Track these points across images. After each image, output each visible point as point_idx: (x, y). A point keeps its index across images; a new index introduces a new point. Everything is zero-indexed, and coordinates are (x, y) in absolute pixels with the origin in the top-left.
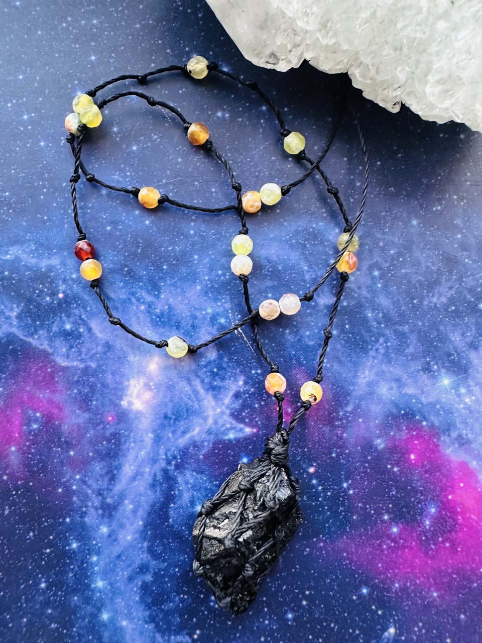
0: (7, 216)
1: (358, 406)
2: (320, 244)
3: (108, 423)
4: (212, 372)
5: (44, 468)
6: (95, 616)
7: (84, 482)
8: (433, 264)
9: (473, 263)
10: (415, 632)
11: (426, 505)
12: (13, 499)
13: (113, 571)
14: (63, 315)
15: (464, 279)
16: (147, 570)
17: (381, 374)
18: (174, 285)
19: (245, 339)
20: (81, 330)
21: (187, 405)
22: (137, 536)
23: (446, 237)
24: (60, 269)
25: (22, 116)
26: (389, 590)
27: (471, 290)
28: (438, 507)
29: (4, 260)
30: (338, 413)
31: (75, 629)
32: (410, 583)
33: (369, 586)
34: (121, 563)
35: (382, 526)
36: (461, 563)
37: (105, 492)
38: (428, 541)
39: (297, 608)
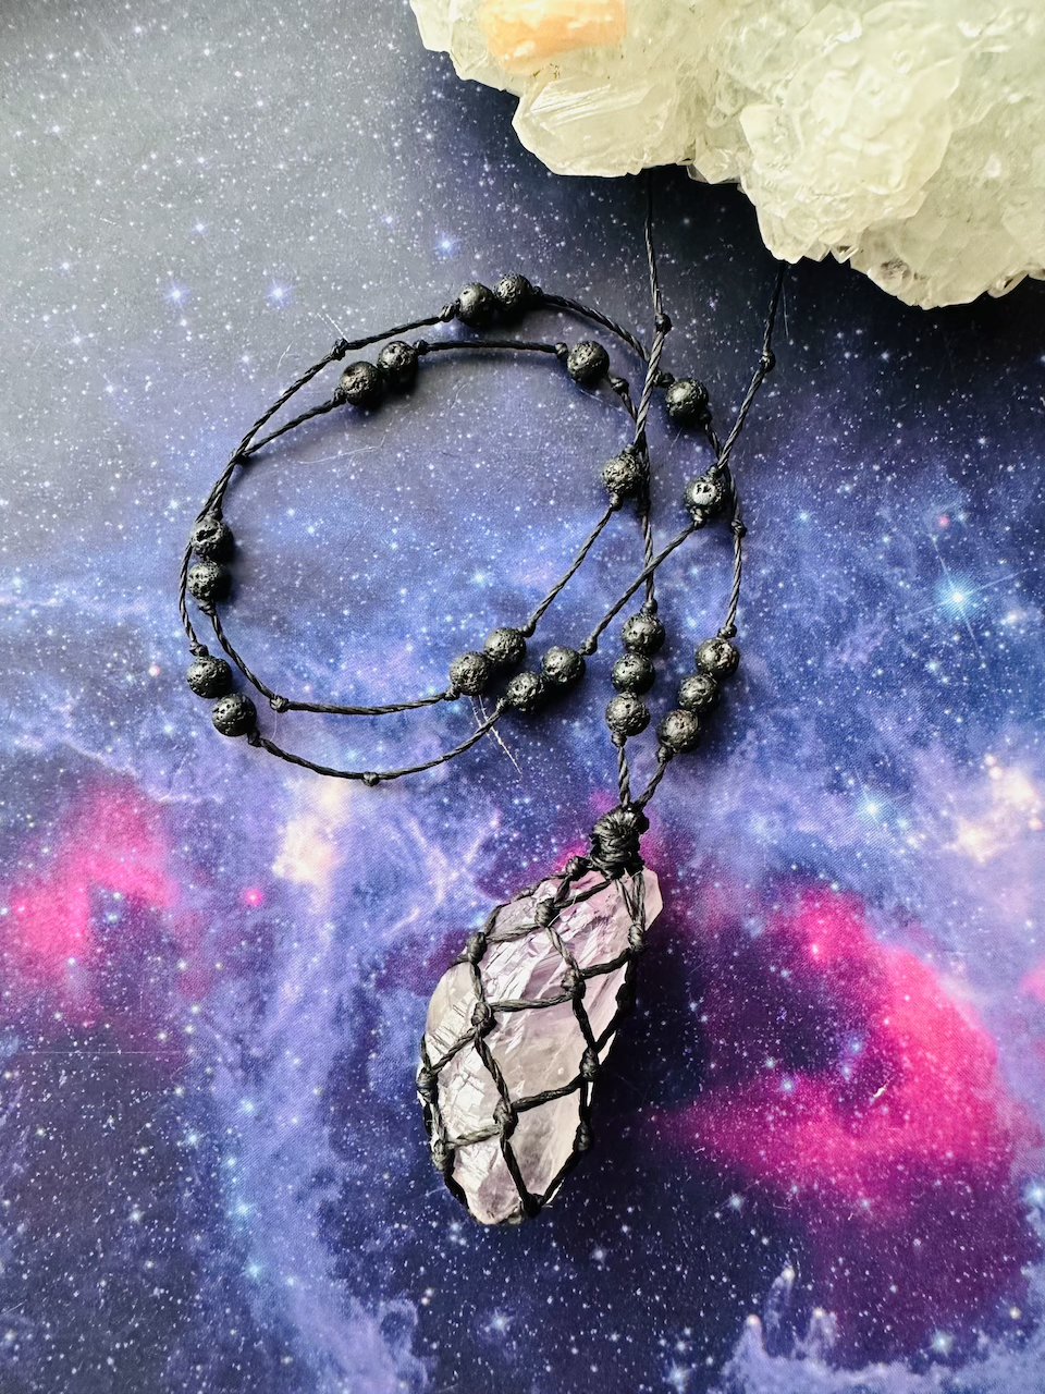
0: (49, 526)
1: (711, 859)
2: (632, 562)
3: (249, 907)
4: (442, 804)
5: (133, 998)
6: (234, 1271)
7: (207, 1019)
8: (840, 591)
9: (913, 589)
10: (832, 1275)
11: (842, 1037)
12: (76, 1056)
13: (266, 1183)
14: (159, 707)
15: (898, 619)
16: (331, 1180)
17: (750, 798)
18: (365, 645)
19: (500, 742)
20: (194, 734)
21: (394, 867)
22: (310, 1116)
23: (866, 544)
24: (151, 621)
25: (70, 338)
26: (780, 1198)
27: (910, 639)
28: (866, 1040)
29: (43, 608)
30: (674, 872)
31: (198, 1297)
32: (819, 1184)
33: (743, 1194)
34: (282, 1168)
35: (764, 1080)
36: (913, 1144)
37: (248, 1036)
38: (849, 1104)
39: (611, 1239)
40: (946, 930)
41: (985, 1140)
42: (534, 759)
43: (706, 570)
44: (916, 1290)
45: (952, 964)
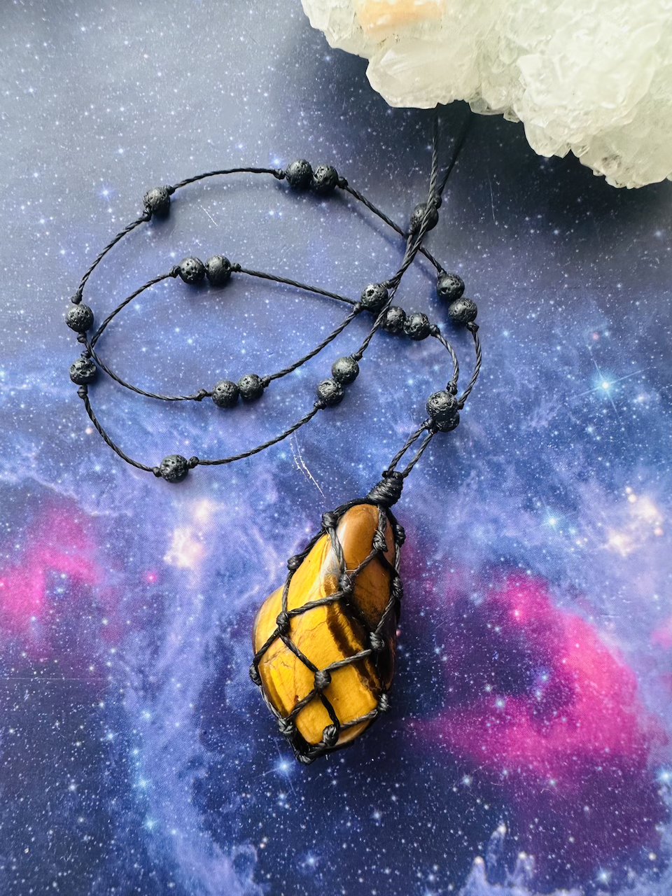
0: (21, 338)
1: (449, 553)
2: (396, 361)
3: (149, 584)
4: (272, 517)
5: (72, 643)
6: (137, 824)
7: (121, 657)
8: (530, 382)
9: (576, 380)
10: (531, 830)
11: (535, 671)
12: (34, 681)
13: (158, 766)
14: (92, 454)
15: (567, 399)
16: (201, 764)
17: (475, 514)
19: (311, 477)
20: (114, 472)
21: (242, 558)
22: (187, 722)
23: (545, 350)
25: (38, 220)
26: (497, 775)
27: (575, 412)
28: (550, 673)
29: (20, 392)
30: (425, 563)
31: (113, 842)
32: (522, 769)
33: (472, 775)
34: (169, 756)
35: (484, 699)
36: (582, 742)
37: (147, 669)
38: (539, 716)
39: (385, 805)
40: (602, 601)
41: (630, 740)
42: (334, 489)
43: (443, 367)
44: (586, 841)
45: (606, 623)
